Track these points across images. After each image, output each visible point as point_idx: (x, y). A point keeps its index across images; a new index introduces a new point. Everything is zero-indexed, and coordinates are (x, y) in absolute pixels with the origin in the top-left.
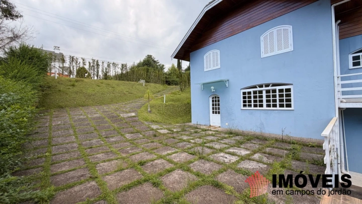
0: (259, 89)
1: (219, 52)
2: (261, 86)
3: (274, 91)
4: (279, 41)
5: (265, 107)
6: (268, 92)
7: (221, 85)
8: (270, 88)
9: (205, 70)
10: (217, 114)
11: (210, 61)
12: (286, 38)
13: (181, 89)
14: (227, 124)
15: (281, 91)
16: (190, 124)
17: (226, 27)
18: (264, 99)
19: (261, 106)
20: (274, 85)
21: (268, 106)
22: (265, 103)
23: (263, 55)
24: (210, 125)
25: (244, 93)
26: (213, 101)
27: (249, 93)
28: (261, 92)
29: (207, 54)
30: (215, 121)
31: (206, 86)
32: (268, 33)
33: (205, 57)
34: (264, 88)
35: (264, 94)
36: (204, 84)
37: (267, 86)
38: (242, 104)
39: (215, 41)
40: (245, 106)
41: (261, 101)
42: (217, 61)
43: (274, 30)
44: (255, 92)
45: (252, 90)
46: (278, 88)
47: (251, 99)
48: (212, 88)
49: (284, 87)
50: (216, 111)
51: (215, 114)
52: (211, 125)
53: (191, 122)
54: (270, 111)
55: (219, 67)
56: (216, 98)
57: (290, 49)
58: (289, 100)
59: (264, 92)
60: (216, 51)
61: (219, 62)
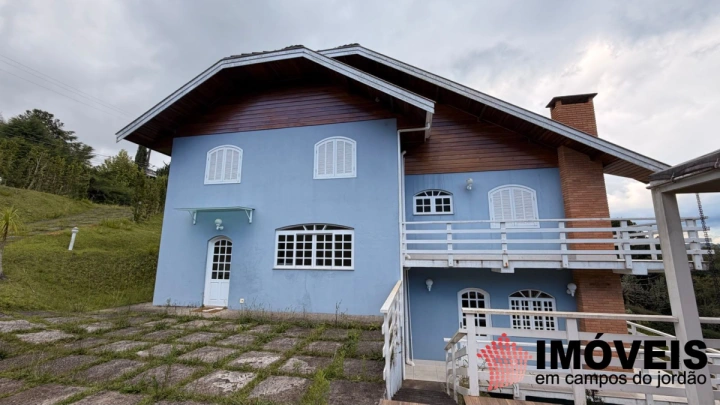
0: (306, 232)
1: (241, 152)
2: (310, 227)
3: (329, 237)
4: (340, 158)
5: (314, 266)
6: (320, 237)
7: (238, 217)
8: (323, 232)
9: (207, 181)
10: (223, 280)
11: (220, 167)
12: (349, 157)
13: (137, 218)
14: (242, 300)
15: (338, 237)
16: (148, 306)
17: (260, 109)
18: (314, 250)
19: (308, 262)
20: (330, 227)
21: (319, 263)
22: (314, 258)
23: (317, 176)
24: (203, 306)
25: (282, 238)
26: (216, 250)
27: (291, 238)
28: (309, 237)
29: (216, 150)
30: (217, 295)
31: (204, 217)
32: (325, 142)
33: (209, 155)
34: (315, 231)
35: (314, 242)
36: (199, 212)
37: (320, 227)
38: (276, 258)
40: (280, 262)
41: (309, 254)
42: (235, 168)
43: (335, 140)
44: (300, 238)
45: (295, 233)
46: (335, 232)
47: (292, 249)
48: (219, 221)
49: (343, 233)
50: (221, 272)
51: (217, 280)
52: (206, 304)
53: (151, 301)
54: (320, 273)
55: (238, 180)
56: (223, 243)
57: (353, 174)
58: (348, 254)
59: (314, 238)
60: (234, 148)
61: (239, 171)
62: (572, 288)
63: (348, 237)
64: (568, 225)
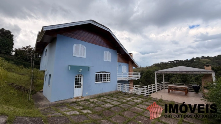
0: (101, 73)
2: (102, 72)
3: (106, 75)
4: (108, 57)
5: (103, 82)
6: (104, 75)
7: (86, 69)
8: (105, 73)
9: (74, 55)
11: (79, 50)
12: (110, 57)
14: (87, 93)
18: (103, 78)
20: (106, 72)
22: (103, 80)
23: (104, 60)
25: (96, 75)
26: (76, 79)
28: (102, 75)
29: (77, 45)
30: (78, 93)
32: (106, 52)
33: (74, 45)
35: (103, 76)
36: (71, 66)
39: (84, 40)
40: (96, 81)
45: (99, 74)
46: (107, 74)
47: (99, 78)
49: (108, 74)
50: (78, 86)
51: (77, 88)
52: (75, 97)
55: (85, 57)
57: (110, 61)
58: (109, 79)
60: (83, 46)
61: (85, 54)
62: (129, 82)
63: (109, 75)
64: (129, 73)
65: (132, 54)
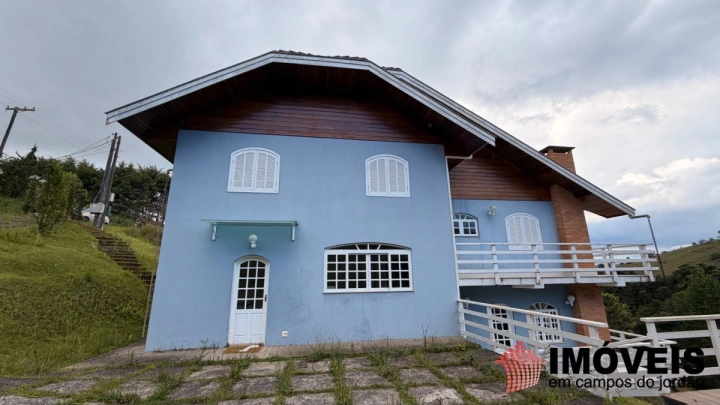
0: (359, 251)
1: (278, 158)
2: (363, 247)
3: (384, 257)
4: (392, 176)
5: (369, 288)
6: (374, 257)
8: (378, 251)
9: (231, 188)
10: (254, 310)
11: (249, 170)
12: (402, 179)
14: (284, 333)
15: (395, 258)
18: (368, 271)
19: (363, 285)
20: (385, 247)
21: (375, 285)
22: (369, 280)
23: (370, 192)
24: (228, 345)
25: (331, 258)
26: (243, 273)
27: (342, 258)
28: (362, 257)
29: (244, 151)
30: (247, 328)
31: (228, 233)
32: (377, 158)
33: (234, 156)
34: (368, 251)
35: (368, 262)
36: (220, 225)
37: (374, 247)
38: (326, 280)
40: (331, 285)
41: (363, 276)
42: (271, 175)
43: (387, 158)
44: (352, 258)
45: (346, 252)
46: (390, 252)
47: (344, 271)
48: (254, 237)
49: (399, 252)
50: (251, 298)
51: (245, 310)
52: (230, 342)
54: (379, 295)
55: (275, 189)
56: (253, 264)
57: (406, 194)
58: (405, 275)
59: (368, 258)
60: (269, 153)
61: (276, 179)
62: (572, 299)
63: (404, 258)
65: (569, 149)
